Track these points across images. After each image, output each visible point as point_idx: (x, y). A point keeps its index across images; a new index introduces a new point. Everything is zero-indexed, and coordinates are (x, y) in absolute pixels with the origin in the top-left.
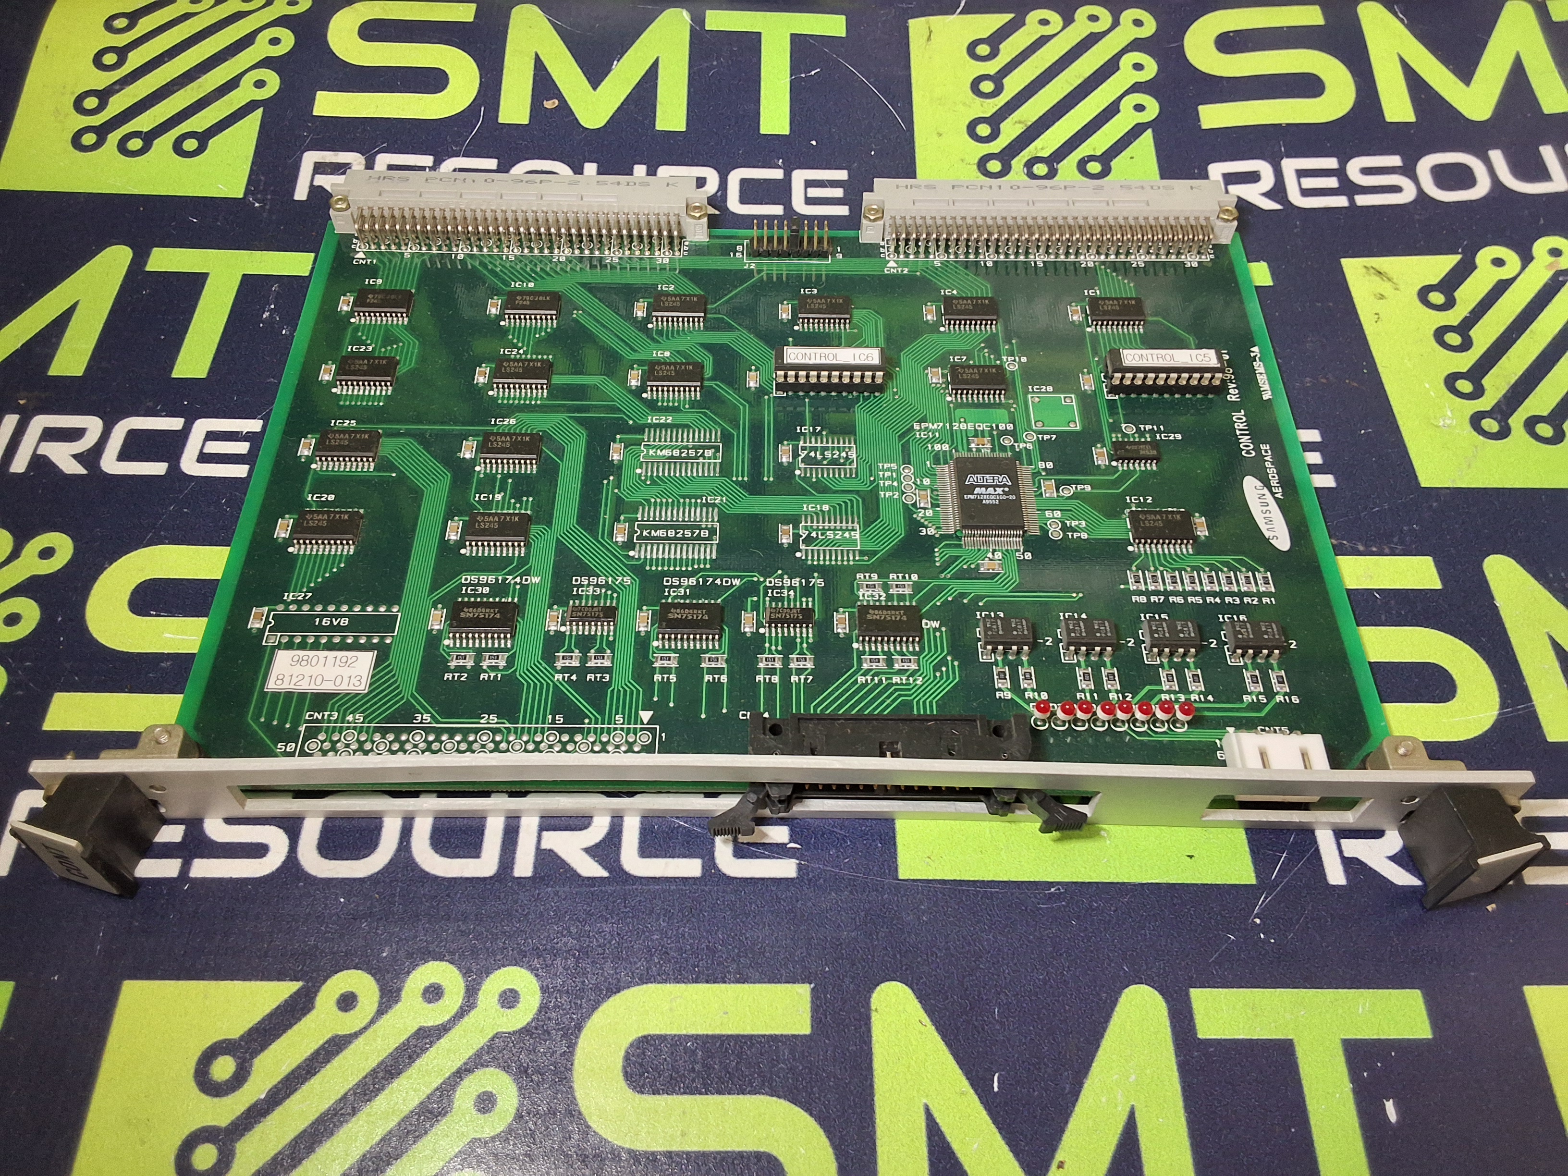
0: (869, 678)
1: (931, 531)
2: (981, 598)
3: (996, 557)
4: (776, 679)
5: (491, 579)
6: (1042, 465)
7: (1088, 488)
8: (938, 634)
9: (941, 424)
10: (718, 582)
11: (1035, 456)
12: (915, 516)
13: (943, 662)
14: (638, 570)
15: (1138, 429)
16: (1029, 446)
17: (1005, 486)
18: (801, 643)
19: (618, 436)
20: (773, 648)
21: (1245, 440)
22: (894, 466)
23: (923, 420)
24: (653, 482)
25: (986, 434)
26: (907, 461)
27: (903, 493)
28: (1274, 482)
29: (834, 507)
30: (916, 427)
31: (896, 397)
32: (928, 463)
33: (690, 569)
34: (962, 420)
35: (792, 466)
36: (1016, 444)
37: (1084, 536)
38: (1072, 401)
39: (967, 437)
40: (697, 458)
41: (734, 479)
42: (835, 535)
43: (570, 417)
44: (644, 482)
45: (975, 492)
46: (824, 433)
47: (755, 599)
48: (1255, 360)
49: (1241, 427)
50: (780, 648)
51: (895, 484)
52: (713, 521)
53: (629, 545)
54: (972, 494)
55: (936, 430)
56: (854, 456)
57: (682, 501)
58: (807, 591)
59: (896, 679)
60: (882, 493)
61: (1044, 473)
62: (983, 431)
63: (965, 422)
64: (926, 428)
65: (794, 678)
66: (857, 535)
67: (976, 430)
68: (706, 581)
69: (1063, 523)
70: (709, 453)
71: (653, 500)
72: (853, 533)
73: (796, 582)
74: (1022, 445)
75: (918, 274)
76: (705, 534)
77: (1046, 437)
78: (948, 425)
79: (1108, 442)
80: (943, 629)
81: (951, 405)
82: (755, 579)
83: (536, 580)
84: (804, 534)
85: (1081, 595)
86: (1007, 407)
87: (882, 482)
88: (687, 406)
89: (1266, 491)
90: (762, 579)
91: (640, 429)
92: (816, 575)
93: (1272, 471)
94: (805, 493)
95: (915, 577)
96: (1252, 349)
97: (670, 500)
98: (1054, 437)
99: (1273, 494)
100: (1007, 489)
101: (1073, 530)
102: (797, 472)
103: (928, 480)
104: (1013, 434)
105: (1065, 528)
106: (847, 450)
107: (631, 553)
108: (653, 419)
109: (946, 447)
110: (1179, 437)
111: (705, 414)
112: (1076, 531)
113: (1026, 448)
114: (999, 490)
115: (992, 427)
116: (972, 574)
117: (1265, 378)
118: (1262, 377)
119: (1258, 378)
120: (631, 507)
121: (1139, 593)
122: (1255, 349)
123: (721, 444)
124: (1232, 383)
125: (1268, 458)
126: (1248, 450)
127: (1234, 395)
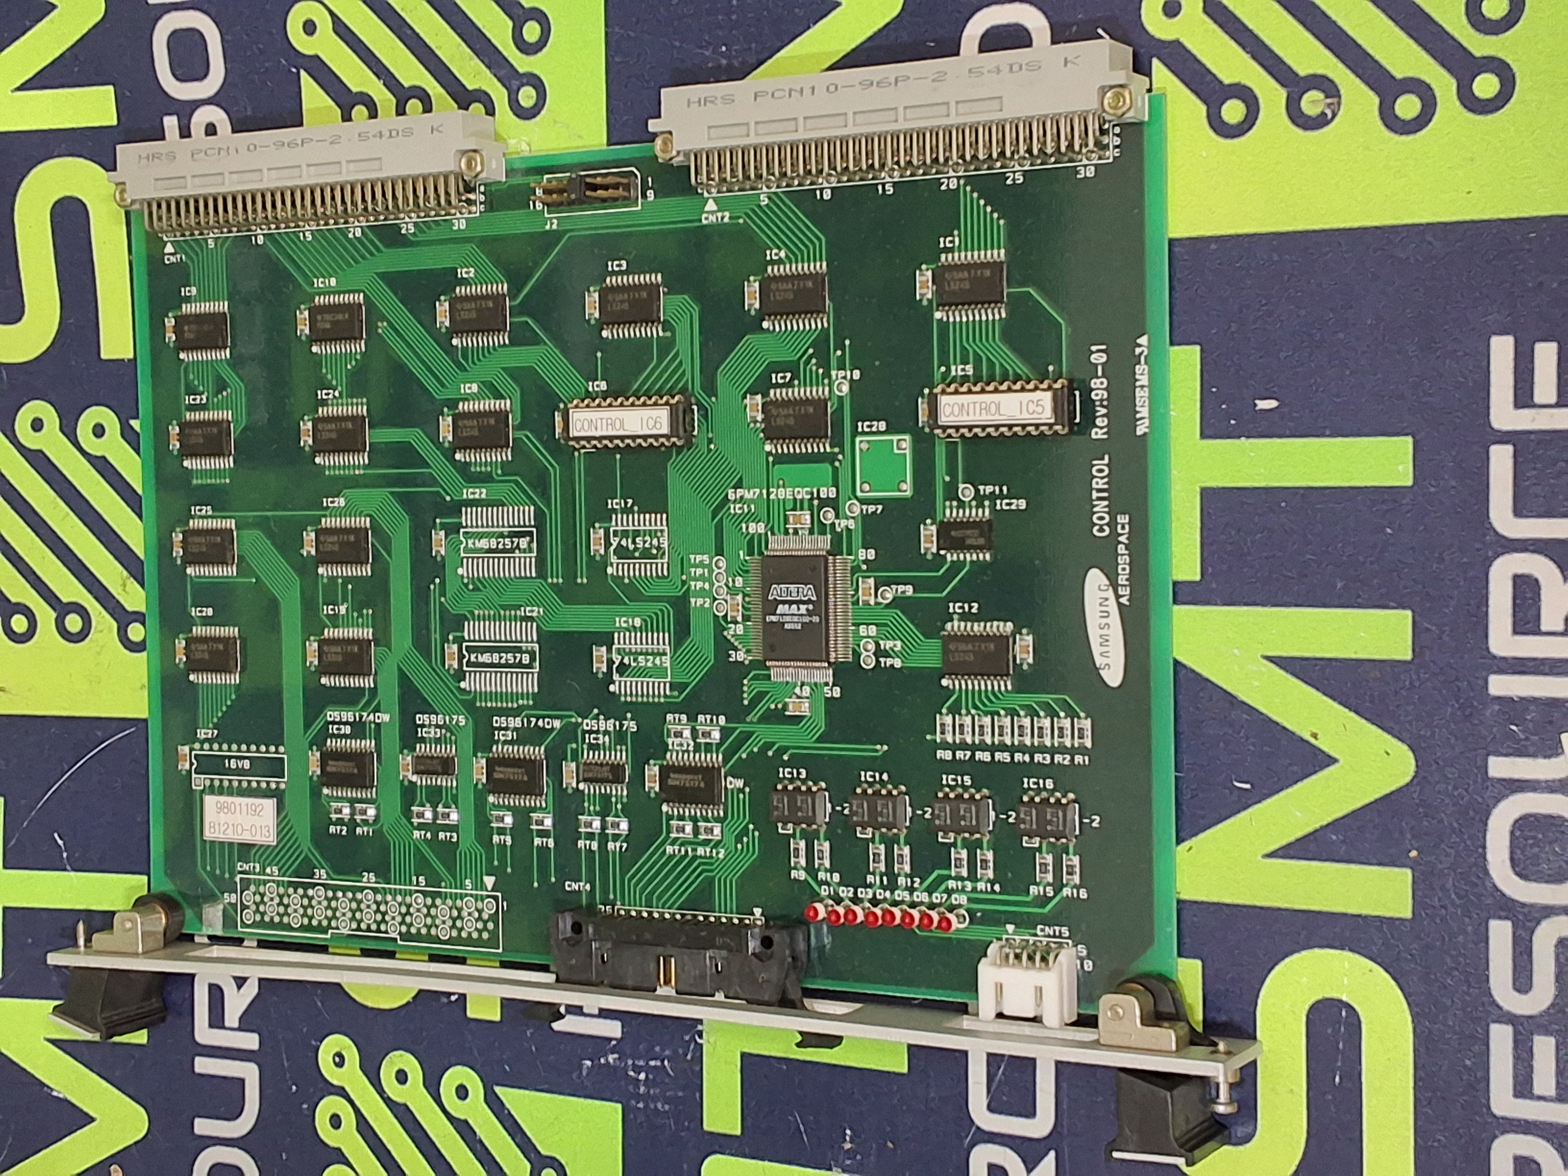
0: (676, 848)
1: (741, 656)
2: (785, 750)
3: (804, 694)
4: (595, 846)
5: (348, 716)
6: (862, 554)
7: (909, 590)
8: (741, 796)
9: (758, 491)
10: (540, 723)
11: (857, 539)
12: (725, 633)
13: (745, 832)
14: (470, 706)
15: (977, 493)
16: (851, 524)
18: (616, 803)
19: (438, 521)
20: (592, 808)
21: (1101, 507)
22: (706, 557)
23: (738, 485)
24: (477, 589)
25: (806, 505)
26: (720, 552)
27: (715, 599)
28: (1123, 577)
29: (645, 621)
30: (731, 496)
31: (712, 446)
32: (741, 553)
33: (515, 705)
34: (781, 482)
35: (605, 562)
36: (837, 522)
37: (898, 664)
38: (904, 444)
39: (785, 511)
40: (512, 551)
41: (550, 580)
42: (647, 661)
43: (392, 493)
44: (466, 585)
45: (778, 611)
46: (636, 508)
47: (574, 746)
48: (1139, 363)
49: (1100, 486)
50: (598, 808)
51: (707, 586)
52: (532, 642)
53: (460, 675)
54: (775, 614)
55: (752, 501)
56: (666, 545)
57: (502, 612)
58: (620, 737)
59: (700, 851)
60: (693, 600)
61: (864, 567)
62: (802, 500)
63: (784, 486)
64: (742, 497)
65: (611, 845)
66: (667, 661)
67: (795, 499)
68: (529, 722)
69: (878, 645)
70: (524, 542)
71: (476, 612)
72: (664, 658)
73: (610, 725)
74: (844, 523)
76: (526, 659)
77: (872, 508)
78: (764, 491)
79: (939, 517)
80: (747, 790)
81: (771, 459)
82: (573, 720)
83: (386, 718)
84: (617, 660)
85: (885, 748)
86: (831, 458)
87: (693, 583)
88: (499, 472)
89: (1111, 594)
90: (580, 720)
91: (456, 508)
92: (629, 715)
93: (1123, 560)
94: (617, 601)
95: (722, 720)
96: (1139, 341)
97: (492, 613)
98: (880, 507)
99: (1118, 598)
100: (812, 606)
101: (887, 655)
102: (609, 570)
103: (741, 579)
104: (834, 504)
105: (879, 653)
106: (659, 534)
107: (463, 685)
108: (470, 493)
109: (761, 528)
110: (1023, 504)
111: (517, 483)
112: (890, 656)
113: (847, 527)
114: (803, 609)
115: (812, 494)
116: (778, 717)
117: (1147, 394)
118: (1142, 394)
119: (1137, 394)
120: (458, 623)
121: (945, 746)
122: (1143, 340)
123: (534, 530)
124: (1102, 406)
125: (1123, 539)
126: (1101, 526)
127: (1101, 428)
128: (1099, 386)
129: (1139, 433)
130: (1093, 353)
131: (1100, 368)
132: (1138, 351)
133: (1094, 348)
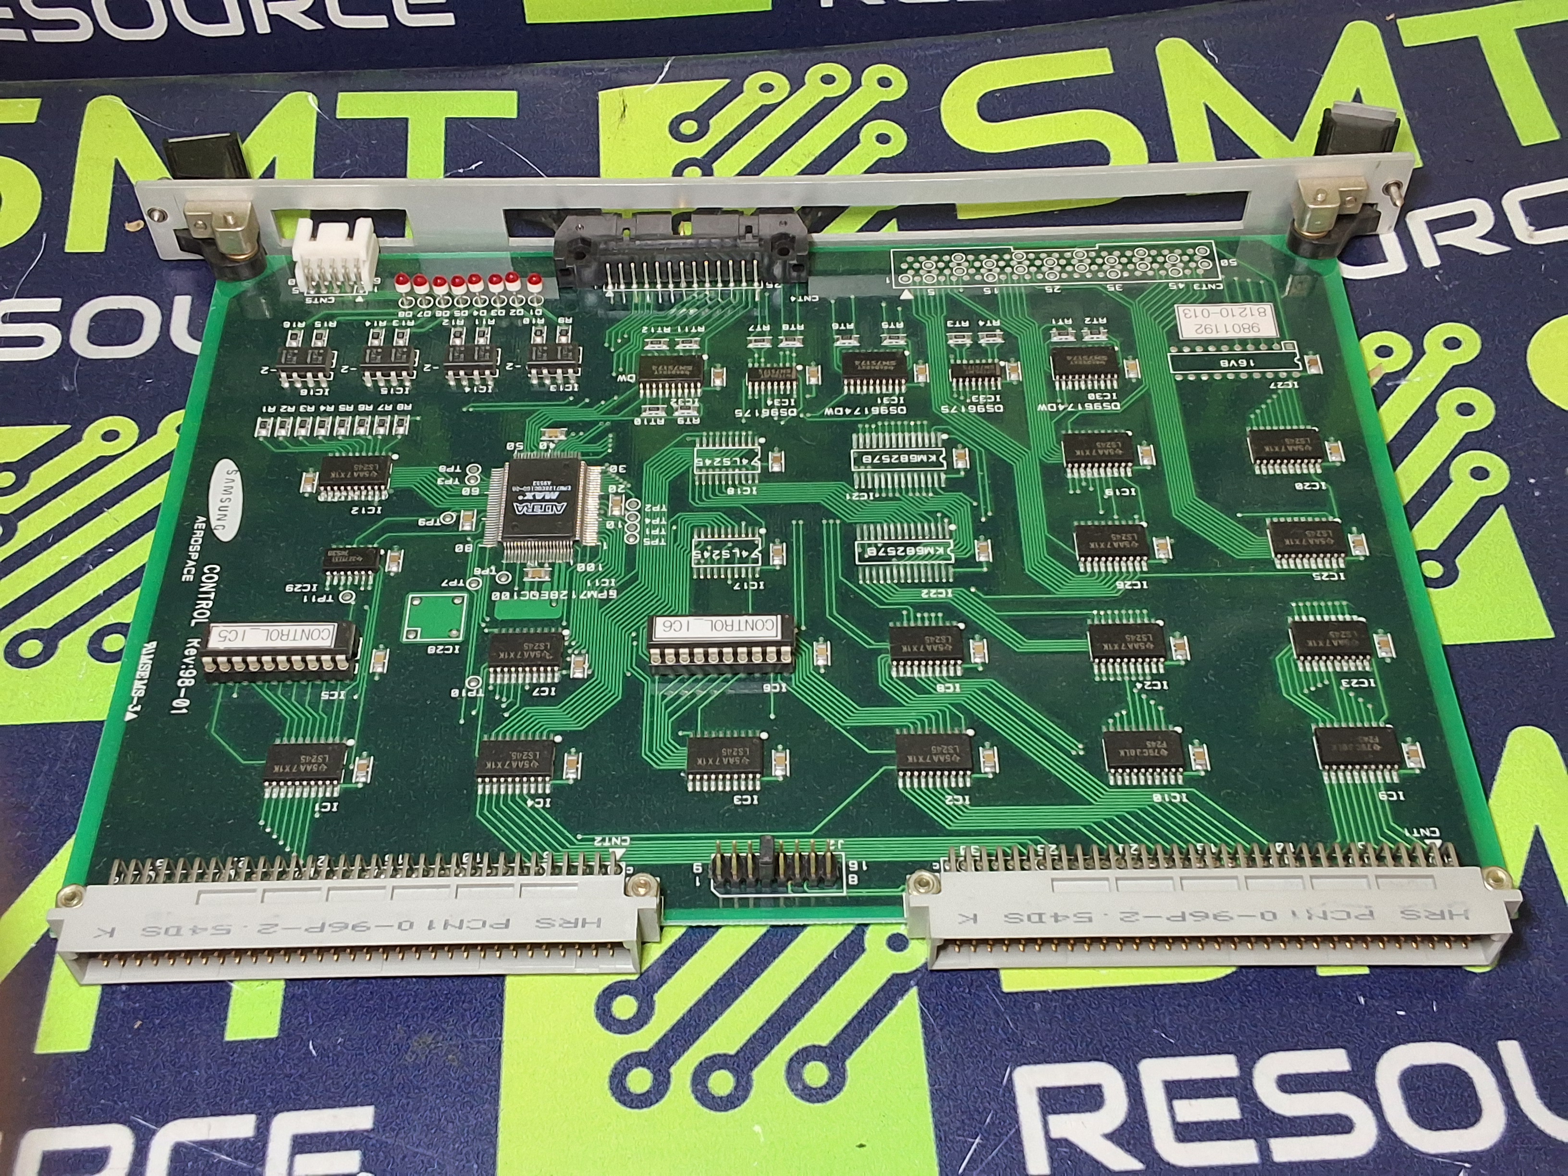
0: (694, 330)
1: (613, 469)
2: (570, 404)
3: (545, 444)
4: (785, 327)
5: (1089, 407)
6: (469, 548)
7: (422, 522)
8: (621, 369)
9: (582, 597)
10: (848, 411)
11: (473, 559)
12: (629, 486)
13: (618, 346)
14: (937, 422)
15: (336, 598)
16: (477, 571)
17: (521, 502)
18: (760, 358)
19: (985, 569)
20: (788, 353)
21: (208, 586)
22: (647, 542)
23: (603, 602)
24: (933, 513)
25: (527, 586)
26: (631, 549)
27: (639, 511)
28: (199, 534)
29: (721, 491)
30: (613, 594)
31: (634, 634)
32: (605, 547)
33: (880, 424)
34: (554, 604)
35: (769, 539)
36: (493, 573)
37: (442, 469)
38: (409, 635)
39: (552, 582)
40: (886, 546)
41: (838, 522)
42: (721, 462)
43: (1049, 593)
44: (944, 516)
45: (557, 494)
46: (729, 582)
47: (808, 396)
48: (139, 698)
49: (205, 602)
50: (781, 353)
51: (647, 521)
52: (859, 473)
53: (950, 445)
54: (561, 492)
55: (590, 589)
56: (694, 553)
57: (897, 495)
58: (755, 405)
59: (667, 330)
60: (664, 509)
61: (469, 539)
62: (531, 589)
63: (551, 601)
64: (601, 591)
65: (767, 328)
66: (698, 462)
67: (539, 591)
68: (862, 411)
69: (462, 481)
70: (871, 552)
71: (931, 494)
72: (701, 464)
73: (765, 413)
74: (486, 572)
75: (579, 837)
76: (867, 459)
77: (454, 583)
78: (574, 596)
79: (381, 577)
80: (614, 374)
81: (564, 624)
82: (808, 415)
83: (1042, 408)
84: (756, 462)
85: (464, 409)
86: (494, 623)
87: (664, 522)
88: (905, 612)
89: (214, 523)
90: (801, 416)
91: (961, 581)
92: (744, 421)
93: (194, 550)
94: (755, 508)
95: (637, 421)
96: (135, 716)
97: (911, 494)
98: (444, 584)
99: (208, 522)
100: (520, 498)
101: (453, 475)
102: (763, 531)
103: (608, 526)
104: (495, 586)
105: (462, 476)
106: (702, 561)
107: (945, 436)
108: (946, 594)
109: (581, 567)
110: (289, 588)
111: (882, 603)
112: (450, 473)
113: (483, 569)
114: (529, 496)
115: (519, 595)
116: (575, 426)
117: (138, 673)
118: (143, 674)
119: (148, 673)
120: (953, 485)
121: (404, 413)
122: (130, 716)
123: (857, 563)
124: (187, 664)
125: (191, 563)
126: (211, 572)
127: (193, 647)
128: (187, 681)
129: (154, 644)
130: (186, 708)
131: (182, 695)
132: (138, 708)
133: (185, 711)
